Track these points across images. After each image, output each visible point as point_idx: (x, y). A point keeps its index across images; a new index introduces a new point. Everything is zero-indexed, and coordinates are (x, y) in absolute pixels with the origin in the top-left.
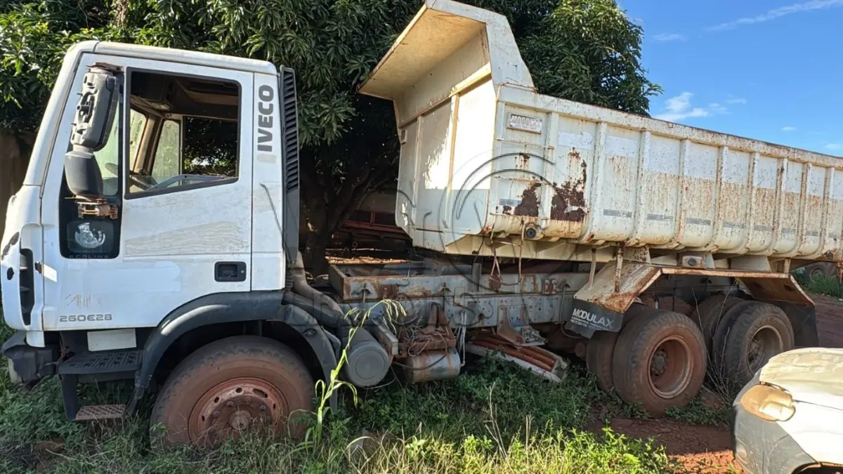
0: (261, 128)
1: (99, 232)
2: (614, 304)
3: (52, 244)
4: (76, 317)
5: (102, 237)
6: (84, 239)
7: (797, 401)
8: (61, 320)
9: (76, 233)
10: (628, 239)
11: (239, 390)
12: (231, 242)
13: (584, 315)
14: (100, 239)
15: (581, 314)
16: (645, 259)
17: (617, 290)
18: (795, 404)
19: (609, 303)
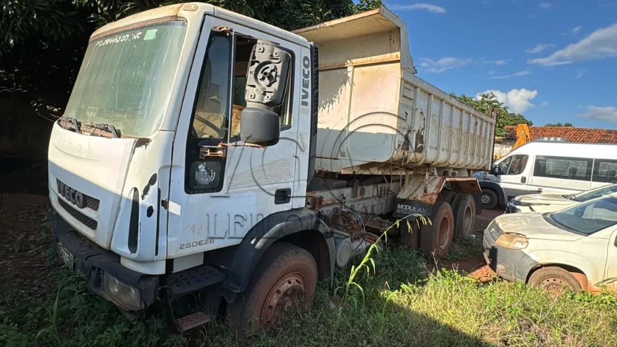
0: (304, 88)
1: (212, 171)
2: (427, 200)
3: (179, 183)
4: (191, 244)
5: (213, 175)
6: (201, 177)
7: (528, 239)
8: (181, 248)
9: (197, 172)
10: (433, 162)
11: (290, 282)
12: (285, 174)
13: (408, 208)
14: (212, 177)
15: (404, 207)
16: (433, 173)
17: (425, 191)
18: (528, 240)
19: (423, 199)
